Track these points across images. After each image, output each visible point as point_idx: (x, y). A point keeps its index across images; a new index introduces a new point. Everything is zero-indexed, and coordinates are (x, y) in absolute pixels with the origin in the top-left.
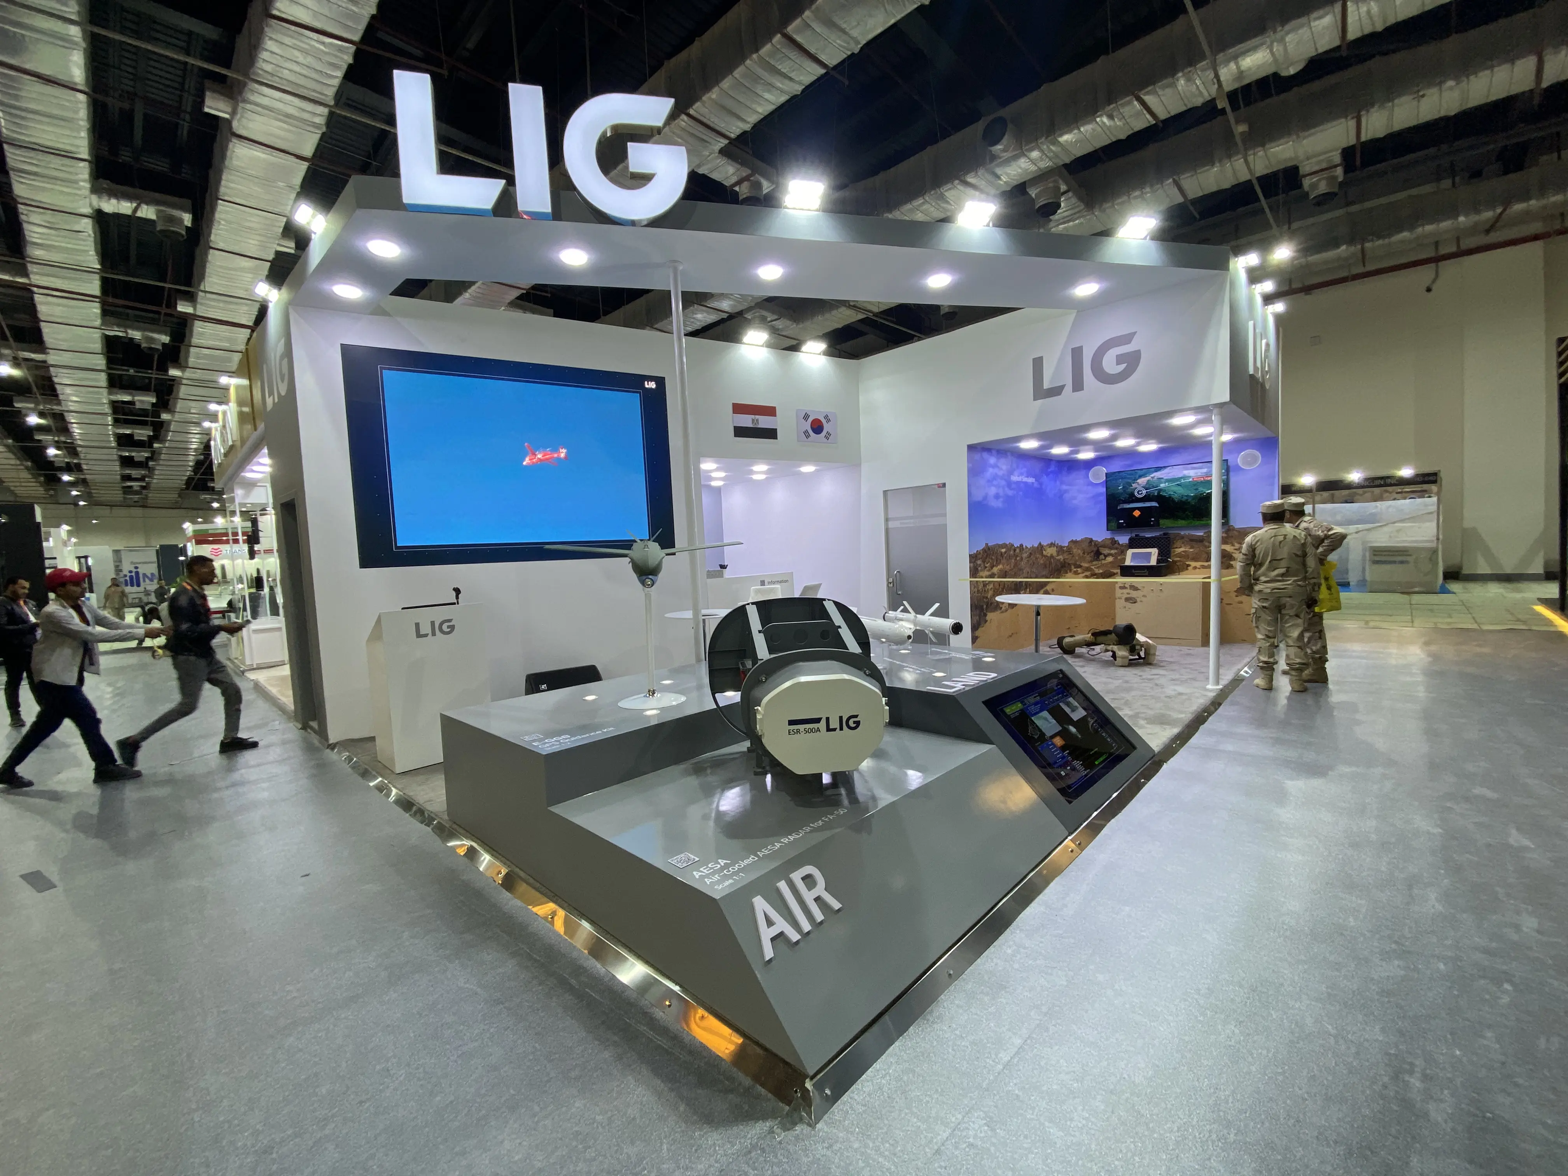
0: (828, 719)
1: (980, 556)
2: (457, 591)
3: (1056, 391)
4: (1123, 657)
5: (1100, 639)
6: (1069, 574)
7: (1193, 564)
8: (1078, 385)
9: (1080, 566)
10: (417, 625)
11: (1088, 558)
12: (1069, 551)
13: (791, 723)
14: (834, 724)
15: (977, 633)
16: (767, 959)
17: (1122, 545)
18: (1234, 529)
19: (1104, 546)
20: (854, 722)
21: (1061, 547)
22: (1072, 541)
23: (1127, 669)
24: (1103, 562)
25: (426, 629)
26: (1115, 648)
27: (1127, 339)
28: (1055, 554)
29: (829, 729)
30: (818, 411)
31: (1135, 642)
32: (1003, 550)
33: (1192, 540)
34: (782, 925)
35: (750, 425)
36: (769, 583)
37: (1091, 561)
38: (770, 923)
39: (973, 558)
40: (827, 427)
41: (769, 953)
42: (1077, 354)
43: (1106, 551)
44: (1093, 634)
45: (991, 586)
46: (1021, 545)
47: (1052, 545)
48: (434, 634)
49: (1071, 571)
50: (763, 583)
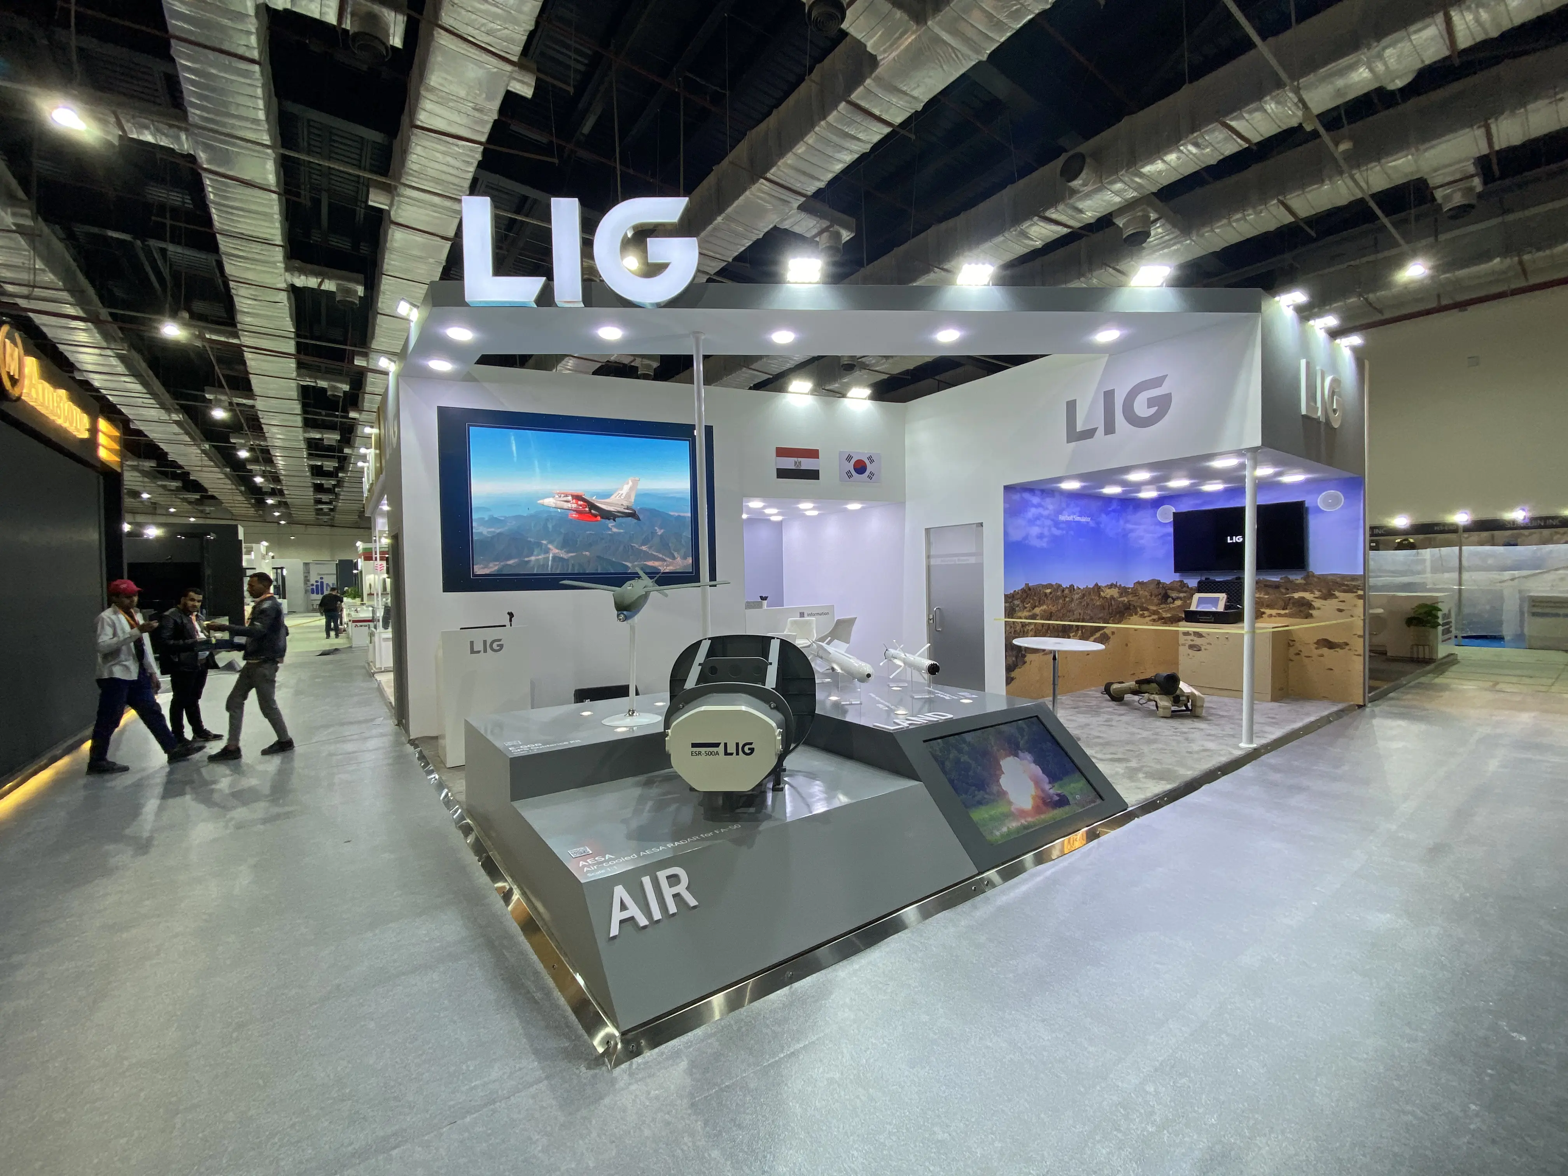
0: (726, 744)
1: (1018, 596)
2: (511, 615)
3: (1089, 434)
4: (1165, 708)
5: (1145, 687)
6: (1135, 618)
7: (1268, 611)
8: (1110, 429)
9: (1147, 610)
10: (472, 643)
11: (1156, 601)
12: (1134, 592)
13: (694, 745)
14: (731, 749)
15: (1013, 674)
16: (611, 935)
17: (1191, 589)
18: (1313, 576)
19: (1172, 589)
20: (749, 749)
21: (1125, 589)
22: (1138, 583)
23: (1170, 721)
24: (1172, 606)
25: (479, 646)
26: (1157, 697)
27: (1158, 382)
28: (1116, 595)
29: (726, 754)
30: (861, 453)
31: (1178, 692)
32: (1048, 591)
33: (1266, 586)
34: (634, 911)
35: (793, 467)
36: (809, 615)
37: (1159, 604)
38: (623, 907)
39: (1009, 598)
40: (870, 468)
41: (614, 931)
42: (1109, 396)
43: (1174, 594)
44: (1137, 682)
45: (1033, 627)
46: (1072, 586)
47: (1111, 586)
48: (485, 651)
49: (1136, 614)
50: (802, 615)
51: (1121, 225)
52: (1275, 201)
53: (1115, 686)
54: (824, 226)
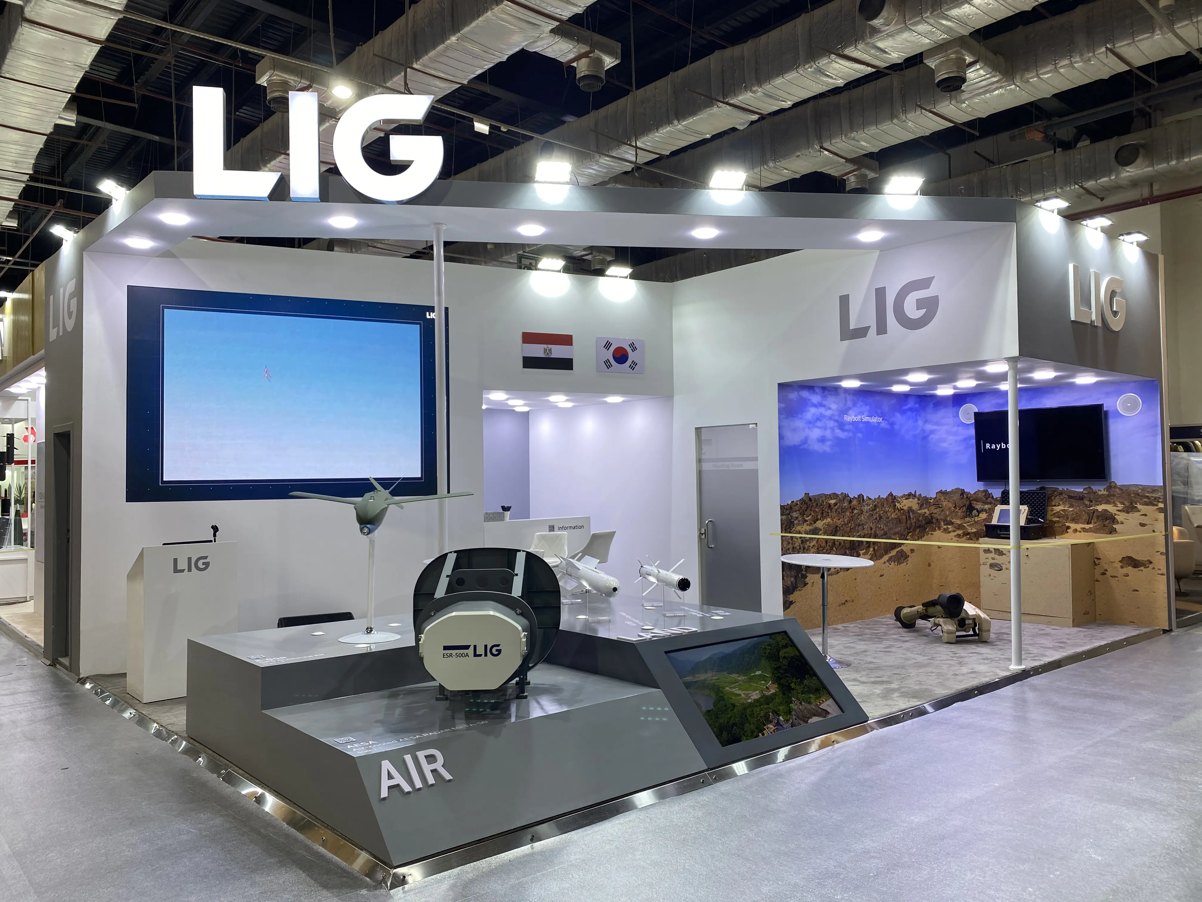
0: (475, 647)
1: (797, 508)
2: (215, 529)
3: (861, 332)
4: (949, 632)
5: (931, 610)
6: (938, 533)
7: (1073, 526)
8: (882, 329)
9: (951, 523)
10: (175, 560)
11: (960, 513)
12: (937, 504)
13: (446, 648)
14: (480, 650)
15: (791, 598)
16: (382, 797)
17: (996, 500)
18: (1116, 486)
19: (976, 500)
20: (497, 650)
21: (926, 499)
22: (941, 492)
23: (953, 646)
24: (976, 519)
25: (182, 564)
26: (941, 620)
27: (925, 283)
28: (915, 507)
29: (475, 655)
30: (621, 339)
31: (963, 615)
32: (833, 502)
33: (1070, 497)
34: (399, 780)
35: (542, 355)
36: (560, 529)
37: (964, 517)
38: (390, 777)
39: (785, 510)
40: (632, 356)
41: (384, 793)
42: (880, 293)
43: (979, 506)
44: (923, 605)
45: (814, 542)
46: (861, 496)
47: (910, 496)
48: (190, 570)
49: (939, 528)
50: (552, 528)
51: (933, 67)
52: (1104, 49)
53: (906, 611)
54: (583, 51)
